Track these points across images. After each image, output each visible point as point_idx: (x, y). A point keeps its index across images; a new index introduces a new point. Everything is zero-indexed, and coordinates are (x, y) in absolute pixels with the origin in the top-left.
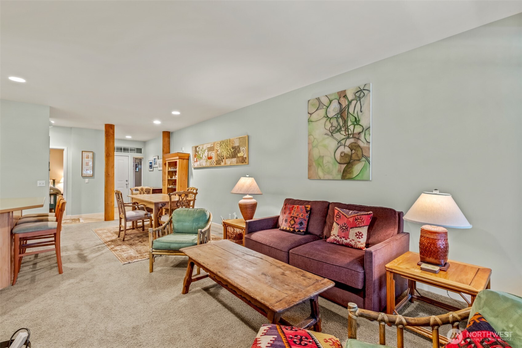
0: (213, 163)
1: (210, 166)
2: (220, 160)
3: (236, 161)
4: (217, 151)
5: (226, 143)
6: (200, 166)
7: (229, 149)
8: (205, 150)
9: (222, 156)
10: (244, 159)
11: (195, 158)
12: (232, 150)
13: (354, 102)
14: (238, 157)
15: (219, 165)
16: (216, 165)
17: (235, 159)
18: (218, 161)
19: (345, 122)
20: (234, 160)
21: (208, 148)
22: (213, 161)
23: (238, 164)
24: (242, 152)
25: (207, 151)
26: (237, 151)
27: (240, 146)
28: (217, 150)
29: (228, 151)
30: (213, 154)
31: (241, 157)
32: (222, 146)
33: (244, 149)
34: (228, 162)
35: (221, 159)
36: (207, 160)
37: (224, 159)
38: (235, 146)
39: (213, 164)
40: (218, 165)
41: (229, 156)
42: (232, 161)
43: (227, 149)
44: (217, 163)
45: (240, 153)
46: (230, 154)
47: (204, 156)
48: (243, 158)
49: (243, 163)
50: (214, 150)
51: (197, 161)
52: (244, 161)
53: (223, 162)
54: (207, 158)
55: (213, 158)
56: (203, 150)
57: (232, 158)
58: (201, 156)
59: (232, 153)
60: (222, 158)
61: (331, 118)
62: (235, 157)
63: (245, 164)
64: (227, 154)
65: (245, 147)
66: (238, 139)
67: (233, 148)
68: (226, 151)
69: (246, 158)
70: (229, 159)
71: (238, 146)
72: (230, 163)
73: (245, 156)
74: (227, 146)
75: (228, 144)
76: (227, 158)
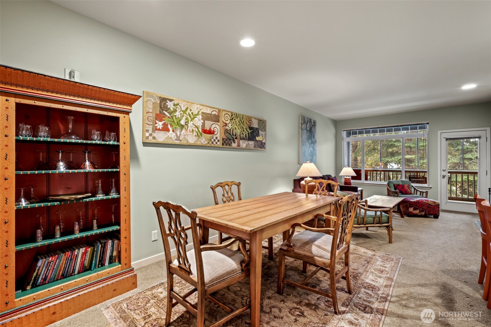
0: (216, 141)
1: (208, 145)
2: (230, 140)
3: (253, 145)
4: (226, 126)
5: (241, 119)
6: (178, 142)
7: (244, 128)
8: (196, 115)
9: (234, 134)
10: (263, 144)
11: (161, 121)
12: (250, 131)
13: (313, 127)
14: (256, 141)
15: (228, 146)
16: (223, 145)
18: (226, 140)
19: (311, 136)
20: (252, 143)
21: (202, 113)
22: (216, 138)
23: (255, 149)
24: (261, 136)
25: (200, 117)
26: (255, 134)
27: (259, 129)
28: (226, 124)
29: (244, 131)
30: (217, 127)
31: (260, 141)
32: (233, 121)
33: (263, 133)
34: (244, 144)
35: (232, 139)
36: (201, 135)
37: (236, 138)
38: (254, 128)
39: (215, 143)
40: (226, 145)
41: (244, 137)
42: (249, 144)
43: (243, 127)
44: (225, 142)
46: (246, 134)
47: (190, 124)
48: (262, 142)
49: (261, 148)
50: (218, 121)
51: (165, 129)
52: (263, 146)
53: (234, 142)
54: (200, 130)
55: (215, 133)
56: (188, 111)
57: (248, 140)
58: (183, 122)
59: (248, 134)
60: (234, 137)
61: (308, 131)
62: (253, 140)
63: (264, 149)
64: (243, 133)
65: (265, 132)
66: (257, 121)
67: (251, 128)
68: (240, 130)
69: (265, 143)
70: (244, 141)
71: (256, 128)
72: (246, 146)
73: (264, 141)
74: (242, 123)
75: (243, 122)
76: (242, 139)
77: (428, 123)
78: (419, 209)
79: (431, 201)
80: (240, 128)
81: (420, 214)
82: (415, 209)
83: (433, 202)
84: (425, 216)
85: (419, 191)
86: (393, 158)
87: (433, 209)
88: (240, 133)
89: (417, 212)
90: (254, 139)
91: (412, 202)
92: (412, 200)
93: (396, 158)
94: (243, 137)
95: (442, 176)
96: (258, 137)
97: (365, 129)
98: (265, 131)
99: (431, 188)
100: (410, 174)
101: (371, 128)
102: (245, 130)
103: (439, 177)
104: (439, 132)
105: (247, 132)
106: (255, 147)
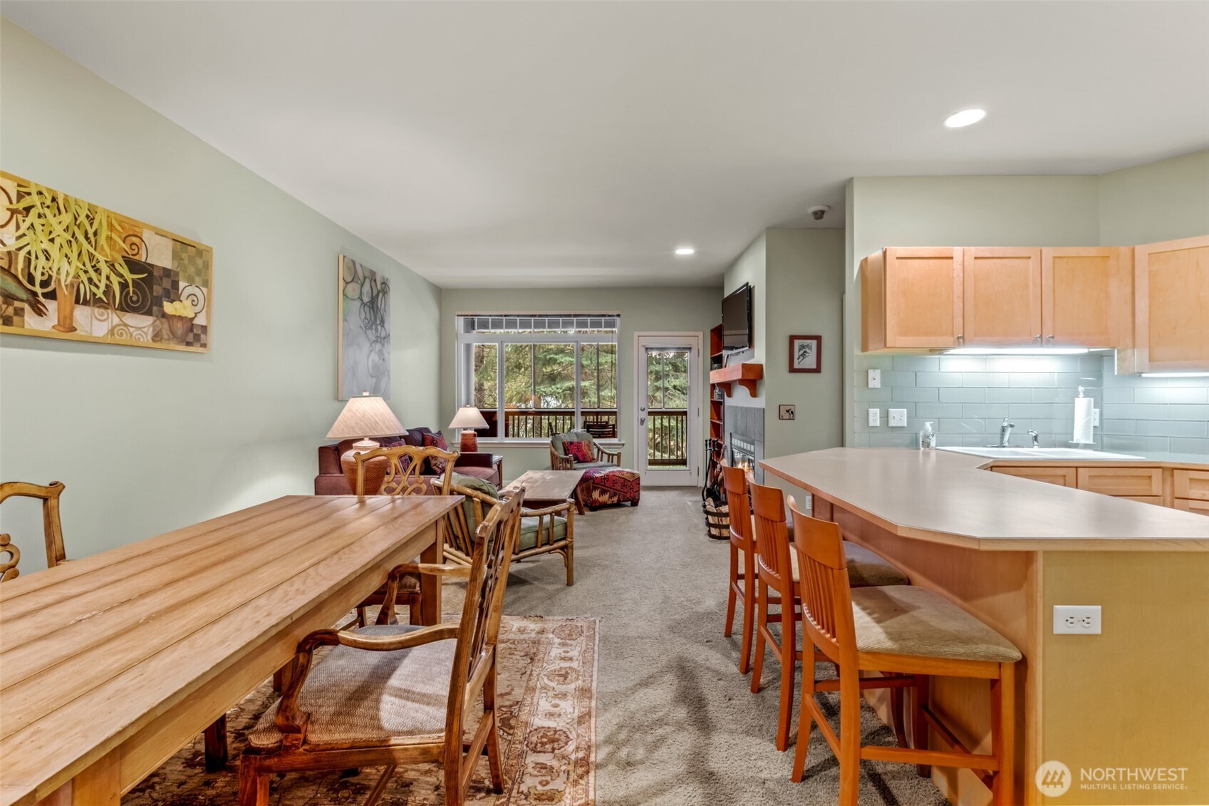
2: (11, 298)
3: (150, 332)
5: (82, 219)
7: (102, 259)
9: (38, 278)
10: (195, 331)
12: (129, 277)
13: (381, 295)
14: (164, 315)
17: (148, 320)
20: (141, 324)
23: (158, 345)
24: (188, 303)
26: (157, 290)
27: (177, 274)
29: (97, 271)
31: (180, 318)
32: (32, 219)
33: (197, 291)
34: (92, 322)
35: (22, 295)
37: (50, 296)
38: (152, 266)
41: (100, 294)
42: (126, 325)
43: (91, 257)
45: (177, 304)
46: (108, 290)
48: (193, 324)
49: (188, 344)
52: (197, 338)
57: (121, 308)
59: (124, 286)
60: (38, 290)
61: (365, 305)
62: (149, 313)
63: (201, 350)
64: (90, 280)
65: (204, 290)
66: (170, 243)
67: (134, 266)
68: (75, 263)
69: (204, 329)
70: (97, 311)
71: (165, 269)
72: (112, 332)
73: (200, 321)
74: (87, 238)
75: (95, 234)
76: (86, 303)
77: (618, 316)
78: (608, 491)
79: (627, 473)
80: (74, 256)
81: (609, 502)
82: (603, 492)
83: (631, 473)
84: (618, 505)
85: (606, 453)
86: (553, 387)
87: (631, 489)
88: (77, 276)
89: (605, 498)
90: (155, 308)
91: (597, 478)
92: (597, 475)
93: (558, 386)
94: (95, 295)
95: (640, 421)
96: (172, 302)
97: (506, 316)
98: (206, 283)
99: (623, 445)
100: (586, 419)
101: (518, 316)
102: (105, 270)
103: (636, 423)
104: (636, 334)
105: (115, 280)
106: (157, 337)
